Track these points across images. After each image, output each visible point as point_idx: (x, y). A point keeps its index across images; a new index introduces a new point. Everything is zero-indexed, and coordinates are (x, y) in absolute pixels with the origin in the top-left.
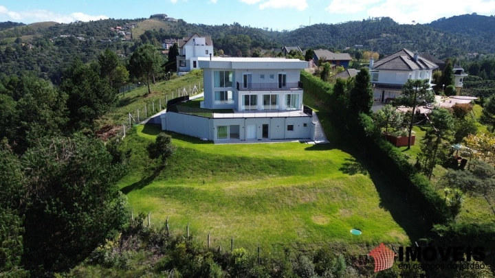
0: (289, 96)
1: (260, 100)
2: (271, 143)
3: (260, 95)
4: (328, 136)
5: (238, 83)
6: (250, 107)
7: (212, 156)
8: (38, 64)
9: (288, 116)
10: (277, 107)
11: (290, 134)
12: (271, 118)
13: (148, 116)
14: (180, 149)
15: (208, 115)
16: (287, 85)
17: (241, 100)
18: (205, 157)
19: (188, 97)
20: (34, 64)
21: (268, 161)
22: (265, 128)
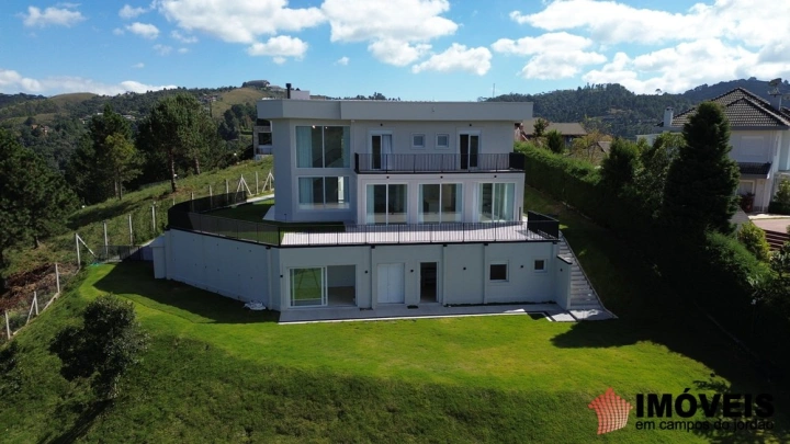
0: (487, 188)
1: (414, 199)
2: (447, 319)
3: (414, 186)
4: (605, 297)
5: (357, 156)
6: (387, 217)
7: (255, 370)
8: (56, 158)
9: (491, 238)
10: (457, 217)
11: (497, 290)
12: (445, 244)
13: (135, 243)
14: (169, 341)
15: (268, 237)
16: (482, 162)
17: (365, 200)
18: (233, 373)
19: (243, 195)
20: (49, 156)
21: (440, 395)
22: (429, 274)
